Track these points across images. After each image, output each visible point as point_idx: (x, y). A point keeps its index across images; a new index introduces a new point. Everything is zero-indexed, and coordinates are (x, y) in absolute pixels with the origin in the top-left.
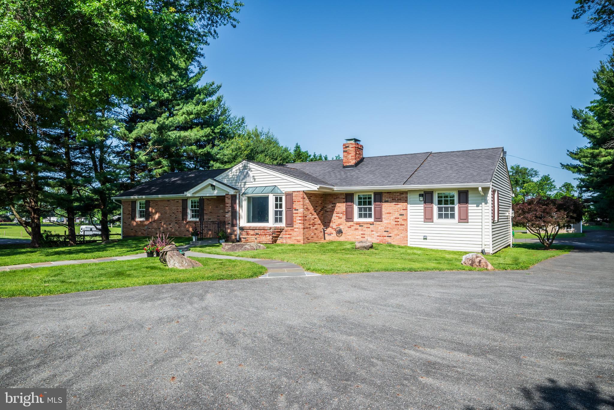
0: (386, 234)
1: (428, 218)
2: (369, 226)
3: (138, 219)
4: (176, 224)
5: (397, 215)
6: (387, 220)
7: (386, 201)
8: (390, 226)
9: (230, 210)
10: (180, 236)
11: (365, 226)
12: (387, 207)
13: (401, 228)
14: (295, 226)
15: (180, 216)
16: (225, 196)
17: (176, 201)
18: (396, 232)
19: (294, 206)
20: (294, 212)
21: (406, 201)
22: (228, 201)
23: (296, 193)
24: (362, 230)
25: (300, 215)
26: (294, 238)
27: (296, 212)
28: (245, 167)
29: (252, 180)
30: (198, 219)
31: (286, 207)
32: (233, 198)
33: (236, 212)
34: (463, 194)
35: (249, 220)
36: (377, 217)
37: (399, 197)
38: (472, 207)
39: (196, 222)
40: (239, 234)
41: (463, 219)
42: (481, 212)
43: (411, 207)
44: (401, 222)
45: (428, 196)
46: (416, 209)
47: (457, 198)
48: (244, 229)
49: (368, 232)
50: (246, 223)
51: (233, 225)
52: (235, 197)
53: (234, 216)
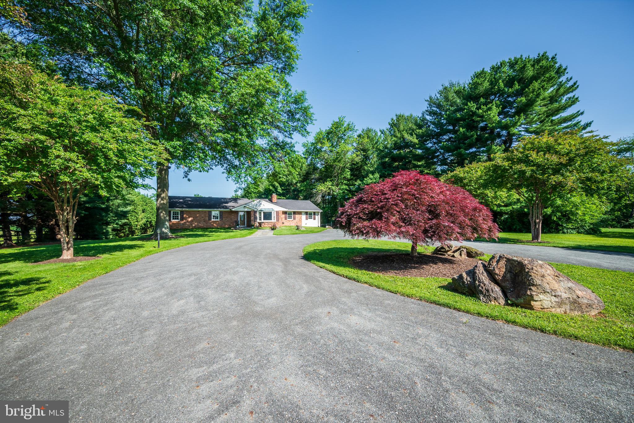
0: (295, 223)
1: (307, 219)
5: (299, 218)
6: (297, 219)
7: (297, 214)
8: (298, 221)
9: (254, 216)
10: (207, 227)
12: (297, 216)
14: (279, 221)
15: (207, 218)
16: (251, 211)
17: (204, 212)
18: (299, 223)
19: (279, 215)
20: (279, 217)
21: (302, 214)
22: (252, 213)
23: (280, 211)
26: (279, 225)
28: (260, 201)
29: (263, 206)
30: (219, 220)
31: (277, 215)
32: (255, 212)
33: (256, 217)
34: (314, 213)
35: (264, 219)
36: (294, 219)
37: (300, 213)
38: (316, 216)
39: (218, 221)
40: (258, 224)
41: (315, 219)
42: (318, 218)
43: (303, 216)
44: (300, 220)
45: (306, 213)
46: (304, 217)
47: (313, 214)
48: (263, 222)
49: (291, 223)
50: (263, 221)
51: (255, 221)
52: (256, 212)
53: (255, 218)
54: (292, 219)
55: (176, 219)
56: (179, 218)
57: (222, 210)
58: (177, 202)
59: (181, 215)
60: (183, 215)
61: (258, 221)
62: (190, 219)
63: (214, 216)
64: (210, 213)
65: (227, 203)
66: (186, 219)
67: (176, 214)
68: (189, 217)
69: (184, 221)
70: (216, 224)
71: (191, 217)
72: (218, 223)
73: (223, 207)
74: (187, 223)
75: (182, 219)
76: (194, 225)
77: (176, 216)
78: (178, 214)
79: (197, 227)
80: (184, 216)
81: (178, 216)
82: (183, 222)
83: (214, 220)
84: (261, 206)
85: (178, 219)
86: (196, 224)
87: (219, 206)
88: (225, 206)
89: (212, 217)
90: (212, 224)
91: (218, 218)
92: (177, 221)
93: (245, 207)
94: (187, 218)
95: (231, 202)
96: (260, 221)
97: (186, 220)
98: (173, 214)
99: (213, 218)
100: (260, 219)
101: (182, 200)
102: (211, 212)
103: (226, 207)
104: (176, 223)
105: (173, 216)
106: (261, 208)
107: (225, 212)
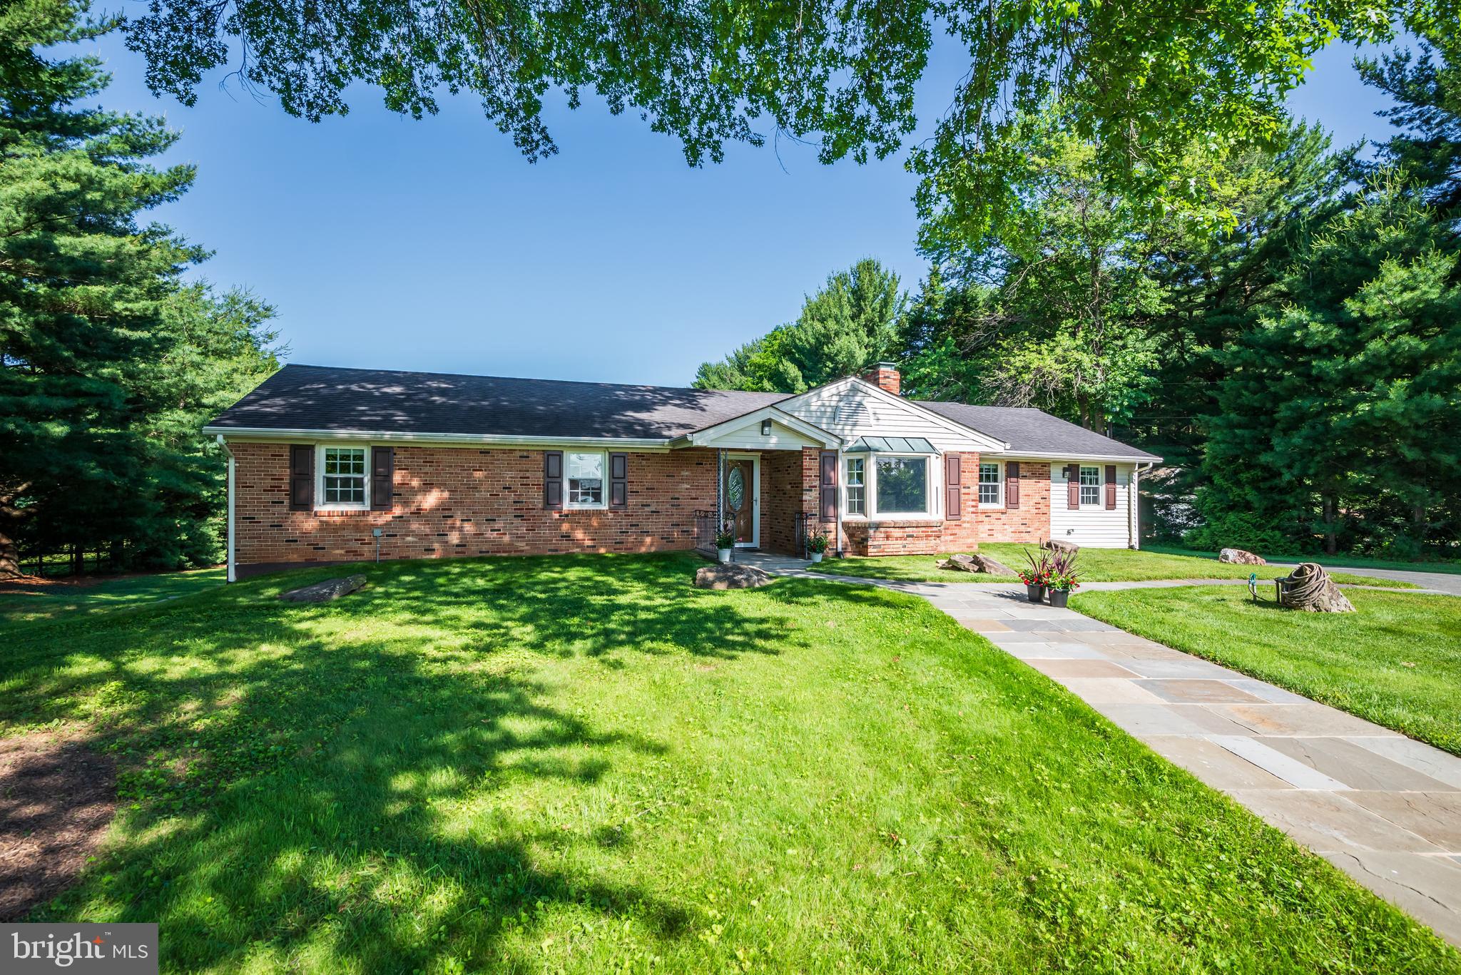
0: (1023, 528)
1: (1073, 505)
2: (999, 515)
3: (324, 508)
4: (517, 522)
5: (1037, 499)
6: (1025, 506)
7: (1024, 477)
8: (1029, 516)
9: (817, 483)
10: (535, 552)
11: (994, 516)
12: (1027, 486)
13: (1043, 518)
14: (963, 519)
15: (537, 498)
16: (800, 452)
17: (518, 454)
18: (1037, 525)
19: (962, 481)
20: (963, 491)
21: (1049, 478)
22: (811, 466)
23: (966, 456)
24: (990, 523)
25: (972, 497)
26: (962, 541)
27: (966, 491)
28: (854, 390)
29: (873, 422)
30: (604, 506)
31: (947, 482)
32: (830, 458)
33: (835, 491)
34: (1111, 470)
35: (883, 507)
36: (1013, 502)
37: (1040, 470)
38: (1119, 488)
39: (599, 513)
40: (843, 536)
41: (1111, 505)
42: (1127, 495)
43: (1054, 486)
44: (1042, 510)
45: (1073, 472)
46: (1059, 490)
47: (1102, 475)
48: (878, 526)
49: (997, 525)
50: (874, 515)
51: (824, 518)
52: (834, 456)
53: (829, 496)
54: (1001, 505)
55: (345, 497)
56: (367, 489)
57: (625, 442)
58: (366, 398)
59: (374, 474)
60: (388, 477)
61: (845, 515)
62: (431, 500)
63: (574, 483)
64: (553, 458)
65: (646, 406)
66: (404, 495)
67: (345, 468)
68: (427, 487)
69: (397, 511)
70: (587, 528)
71: (442, 486)
72: (603, 526)
73: (630, 429)
74: (415, 526)
75: (384, 496)
76: (454, 538)
77: (346, 482)
78: (359, 469)
79: (473, 549)
80: (397, 477)
81: (359, 483)
82: (388, 517)
83: (577, 507)
84: (861, 418)
85: (359, 497)
86: (469, 528)
87: (606, 417)
88: (641, 423)
89: (566, 486)
90: (565, 527)
91: (597, 498)
92: (352, 507)
93: (766, 423)
94: (415, 492)
95: (664, 403)
96: (857, 518)
97: (406, 503)
98: (331, 468)
99: (573, 498)
100: (859, 505)
101: (398, 389)
102: (559, 455)
103: (647, 431)
104: (343, 526)
105: (330, 482)
106: (859, 432)
107: (640, 456)
